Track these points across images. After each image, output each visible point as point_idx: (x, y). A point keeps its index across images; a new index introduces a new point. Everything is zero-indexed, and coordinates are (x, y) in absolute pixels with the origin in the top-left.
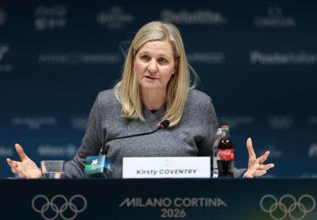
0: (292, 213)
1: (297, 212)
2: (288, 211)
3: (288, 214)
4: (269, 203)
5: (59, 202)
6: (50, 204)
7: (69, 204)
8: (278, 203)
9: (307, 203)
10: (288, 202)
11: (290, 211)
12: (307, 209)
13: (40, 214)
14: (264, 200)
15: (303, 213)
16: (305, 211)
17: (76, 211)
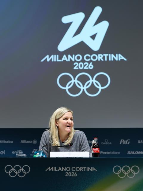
0: (128, 174)
1: (131, 174)
2: (126, 174)
3: (126, 175)
4: (117, 169)
5: (17, 169)
6: (13, 169)
7: (22, 169)
8: (122, 170)
9: (135, 169)
10: (126, 169)
11: (127, 173)
12: (136, 172)
13: (8, 174)
14: (114, 169)
15: (134, 174)
16: (135, 174)
17: (25, 173)
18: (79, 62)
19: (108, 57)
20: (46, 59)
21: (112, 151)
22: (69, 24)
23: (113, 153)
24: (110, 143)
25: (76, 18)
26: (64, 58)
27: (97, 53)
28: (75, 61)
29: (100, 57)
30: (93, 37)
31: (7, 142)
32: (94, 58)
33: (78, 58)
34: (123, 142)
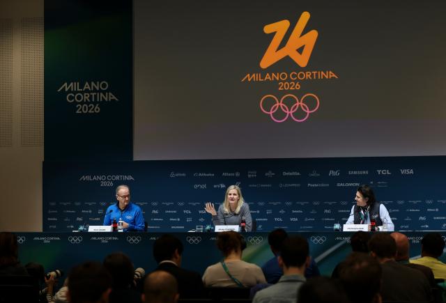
18: (284, 82)
19: (317, 75)
20: (247, 78)
21: (320, 183)
22: (273, 34)
23: (323, 185)
24: (319, 175)
25: (281, 27)
26: (268, 77)
27: (305, 70)
28: (280, 80)
29: (308, 75)
30: (300, 50)
31: (208, 175)
32: (301, 76)
33: (283, 76)
34: (332, 173)
